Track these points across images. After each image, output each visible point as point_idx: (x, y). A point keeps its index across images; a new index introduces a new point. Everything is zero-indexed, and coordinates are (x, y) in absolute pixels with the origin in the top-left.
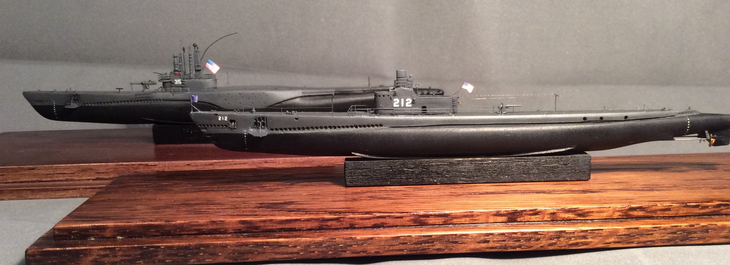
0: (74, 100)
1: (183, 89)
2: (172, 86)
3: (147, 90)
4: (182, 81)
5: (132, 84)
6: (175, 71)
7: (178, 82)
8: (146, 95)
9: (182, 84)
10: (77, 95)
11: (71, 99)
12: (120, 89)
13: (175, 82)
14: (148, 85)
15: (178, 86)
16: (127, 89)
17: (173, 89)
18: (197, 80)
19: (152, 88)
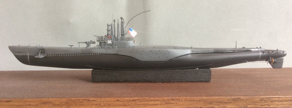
0: (41, 52)
1: (113, 47)
2: (105, 45)
3: (89, 47)
4: (112, 42)
5: (79, 43)
6: (108, 35)
7: (110, 42)
8: (88, 50)
9: (112, 43)
10: (43, 49)
11: (39, 51)
12: (71, 46)
13: (108, 42)
14: (90, 43)
15: (109, 45)
16: (76, 46)
17: (106, 47)
18: (122, 41)
19: (92, 46)
